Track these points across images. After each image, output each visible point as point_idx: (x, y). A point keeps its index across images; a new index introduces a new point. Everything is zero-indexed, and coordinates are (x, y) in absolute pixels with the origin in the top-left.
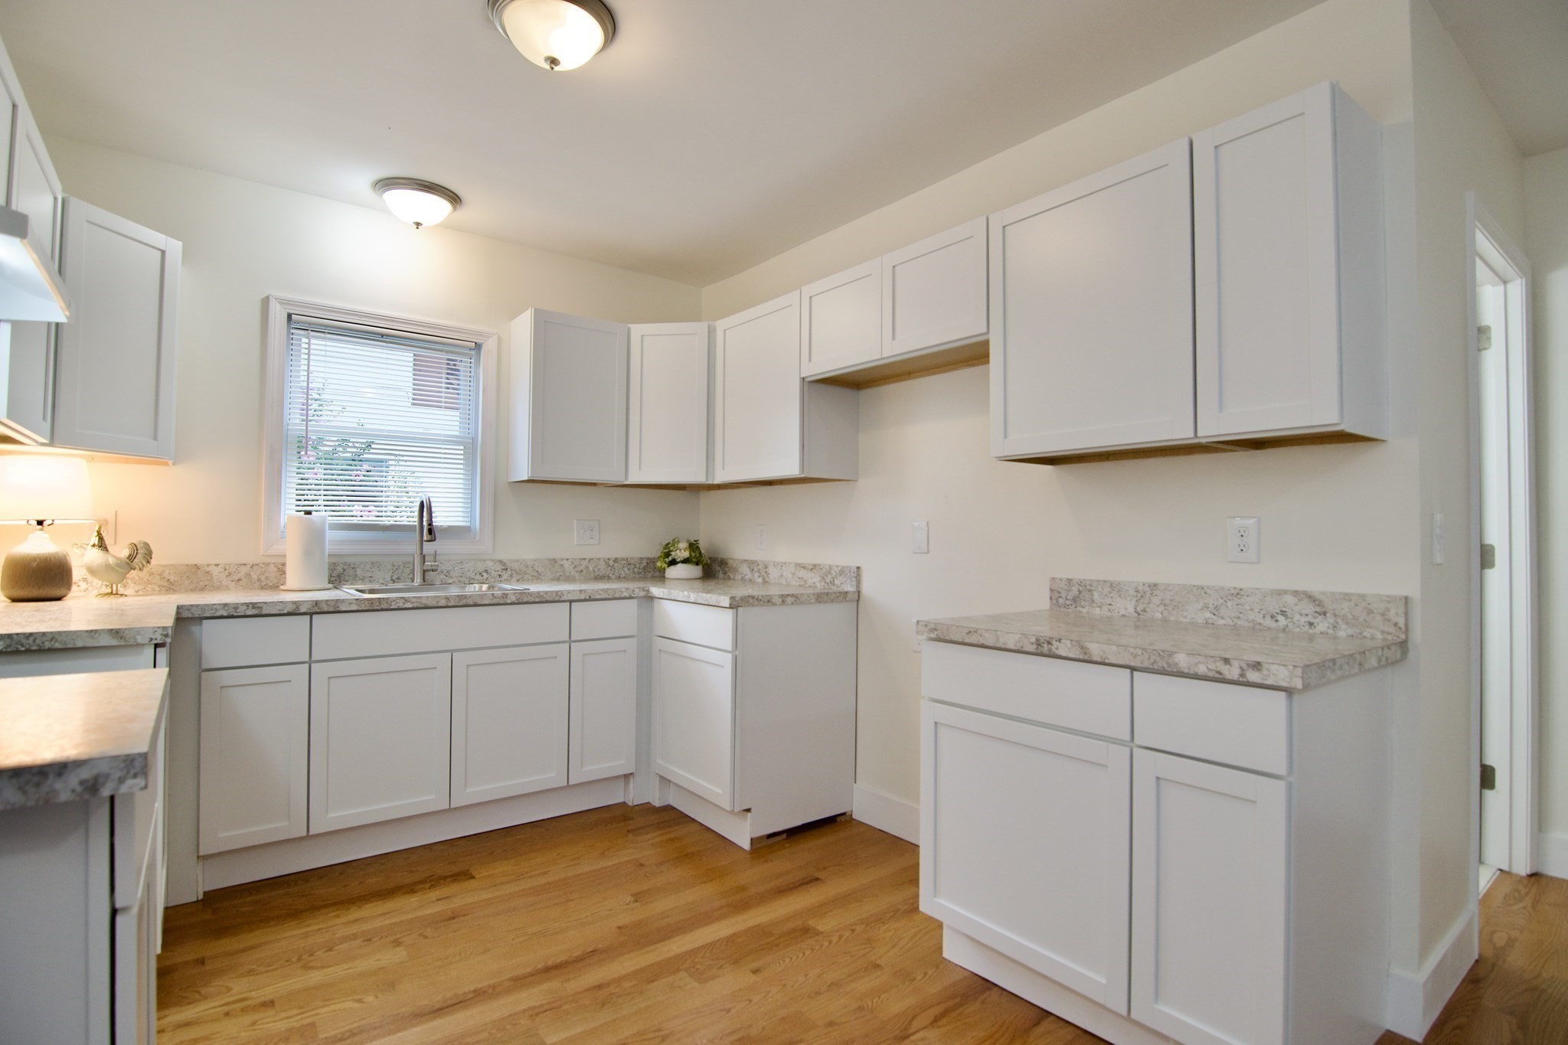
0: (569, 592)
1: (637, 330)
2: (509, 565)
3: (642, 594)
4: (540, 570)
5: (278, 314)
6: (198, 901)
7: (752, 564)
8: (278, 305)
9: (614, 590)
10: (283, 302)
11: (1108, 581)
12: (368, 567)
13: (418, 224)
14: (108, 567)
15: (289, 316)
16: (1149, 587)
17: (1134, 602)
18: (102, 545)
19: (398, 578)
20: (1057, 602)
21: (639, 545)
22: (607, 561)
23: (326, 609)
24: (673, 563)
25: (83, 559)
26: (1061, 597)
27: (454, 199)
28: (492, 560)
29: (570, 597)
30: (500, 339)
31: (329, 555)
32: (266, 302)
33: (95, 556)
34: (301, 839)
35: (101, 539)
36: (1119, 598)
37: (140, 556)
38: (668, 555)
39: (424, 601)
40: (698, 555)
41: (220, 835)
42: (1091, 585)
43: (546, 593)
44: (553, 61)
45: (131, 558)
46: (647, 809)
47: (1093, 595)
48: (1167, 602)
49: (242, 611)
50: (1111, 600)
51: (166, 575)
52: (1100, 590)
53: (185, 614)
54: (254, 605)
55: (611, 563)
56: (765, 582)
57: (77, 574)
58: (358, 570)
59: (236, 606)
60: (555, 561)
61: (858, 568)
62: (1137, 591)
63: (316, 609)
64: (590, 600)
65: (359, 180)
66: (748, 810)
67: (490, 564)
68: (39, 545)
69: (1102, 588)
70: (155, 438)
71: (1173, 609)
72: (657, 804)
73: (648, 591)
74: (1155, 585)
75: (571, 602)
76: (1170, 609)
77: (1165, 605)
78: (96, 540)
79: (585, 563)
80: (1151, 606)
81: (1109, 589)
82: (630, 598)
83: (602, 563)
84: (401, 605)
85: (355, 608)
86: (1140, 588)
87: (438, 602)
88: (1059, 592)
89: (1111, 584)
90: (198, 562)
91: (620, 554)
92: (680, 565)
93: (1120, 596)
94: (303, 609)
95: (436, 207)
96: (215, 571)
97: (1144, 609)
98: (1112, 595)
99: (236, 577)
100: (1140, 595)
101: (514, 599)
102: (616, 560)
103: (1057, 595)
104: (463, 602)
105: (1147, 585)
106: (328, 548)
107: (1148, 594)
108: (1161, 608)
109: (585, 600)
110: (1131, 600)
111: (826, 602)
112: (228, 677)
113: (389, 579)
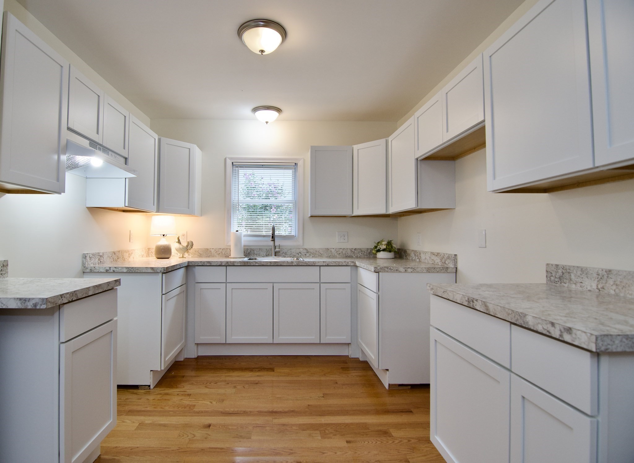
0: (318, 262)
1: (356, 147)
2: (309, 250)
3: (352, 264)
4: (322, 253)
5: (229, 163)
6: (195, 358)
7: (415, 252)
8: (229, 160)
9: (339, 262)
10: (231, 159)
11: (580, 267)
12: (258, 250)
13: (267, 122)
14: (180, 248)
15: (233, 163)
16: (606, 272)
17: (596, 282)
18: (179, 242)
19: (268, 255)
20: (550, 279)
21: (367, 243)
22: (351, 250)
23: (230, 265)
24: (379, 251)
25: (174, 246)
26: (552, 276)
27: (279, 110)
28: (302, 249)
29: (319, 264)
30: (304, 160)
31: (244, 246)
32: (225, 159)
33: (177, 245)
34: (225, 343)
35: (179, 240)
36: (586, 278)
37: (190, 245)
38: (376, 247)
39: (262, 263)
40: (390, 247)
41: (201, 338)
42: (569, 269)
43: (309, 262)
44: (262, 51)
45: (187, 246)
46: (356, 360)
47: (571, 276)
48: (618, 283)
49: (206, 264)
50: (582, 279)
52: (575, 272)
53: (190, 264)
54: (209, 262)
55: (353, 250)
56: (420, 261)
58: (255, 251)
59: (204, 262)
60: (328, 249)
61: (456, 255)
62: (598, 275)
63: (227, 264)
64: (328, 266)
65: (246, 111)
66: (387, 370)
68: (163, 242)
69: (577, 272)
70: (189, 208)
71: (622, 289)
72: (361, 359)
73: (355, 263)
74: (610, 271)
75: (320, 266)
76: (620, 288)
77: (617, 285)
78: (177, 241)
79: (341, 250)
80: (607, 285)
81: (580, 272)
82: (347, 266)
83: (349, 250)
84: (254, 264)
85: (239, 264)
86: (600, 272)
87: (267, 264)
88: (551, 273)
89: (582, 269)
91: (358, 247)
92: (382, 252)
93: (587, 278)
94: (223, 264)
95: (273, 114)
96: (212, 251)
97: (603, 286)
98: (582, 276)
99: (218, 253)
100: (600, 277)
101: (296, 264)
102: (355, 249)
103: (550, 275)
104: (276, 264)
105: (604, 270)
107: (605, 277)
108: (614, 287)
109: (326, 266)
110: (594, 280)
111: (434, 272)
112: (203, 285)
113: (265, 255)
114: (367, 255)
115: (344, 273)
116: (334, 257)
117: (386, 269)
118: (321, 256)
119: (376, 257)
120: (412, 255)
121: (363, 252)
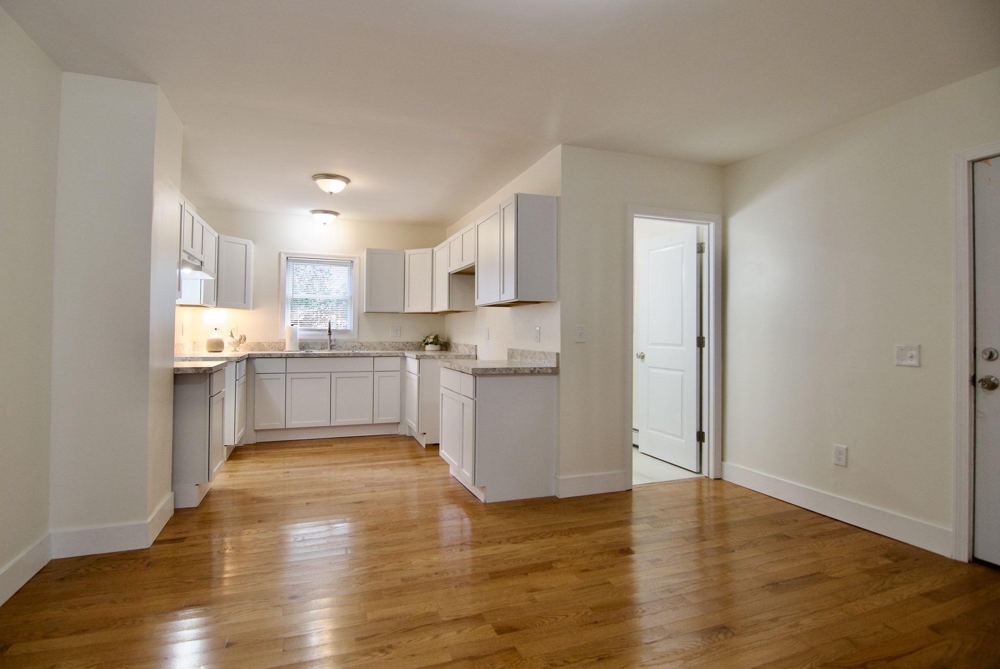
0: (372, 353)
1: (408, 252)
2: (364, 344)
3: (402, 355)
4: (376, 346)
5: (284, 257)
6: (254, 444)
7: (455, 344)
8: (284, 255)
9: (390, 353)
10: (285, 253)
11: (516, 349)
12: (313, 344)
13: (325, 224)
14: (233, 342)
15: (287, 258)
18: (232, 336)
19: (324, 347)
21: (418, 338)
22: (403, 343)
23: (290, 356)
24: (427, 344)
25: (227, 340)
26: (509, 355)
27: (336, 214)
28: (357, 342)
29: (373, 355)
30: (360, 258)
31: (299, 340)
32: (280, 254)
33: (230, 339)
34: (283, 429)
35: (232, 334)
37: (243, 339)
38: (424, 341)
39: (321, 355)
40: (436, 341)
41: (261, 424)
42: (514, 351)
43: (364, 353)
44: (331, 193)
45: (240, 340)
46: (405, 436)
47: (514, 354)
48: (525, 356)
49: (266, 356)
50: (517, 356)
51: (251, 346)
53: (251, 356)
54: (269, 354)
55: (405, 344)
56: (458, 352)
57: (226, 345)
58: (309, 345)
59: (264, 354)
60: (382, 343)
61: (476, 346)
63: (287, 356)
64: (381, 356)
65: (305, 212)
66: (425, 434)
67: (356, 343)
68: (215, 336)
69: (516, 352)
70: (245, 303)
71: (526, 359)
72: (408, 435)
73: (404, 354)
75: (374, 357)
78: (230, 334)
79: (394, 344)
82: (397, 356)
83: (401, 344)
84: (313, 356)
85: (299, 356)
87: (324, 356)
90: (260, 342)
91: (409, 340)
92: (429, 345)
94: (283, 356)
95: (330, 217)
96: (265, 344)
97: (522, 359)
99: (271, 347)
100: (521, 354)
101: (352, 355)
102: (407, 343)
106: (298, 337)
109: (379, 357)
111: (460, 358)
112: (263, 376)
113: (320, 348)
114: (417, 348)
115: (395, 363)
116: (388, 350)
117: (425, 357)
118: (375, 349)
119: (425, 350)
120: (454, 347)
121: (414, 346)
